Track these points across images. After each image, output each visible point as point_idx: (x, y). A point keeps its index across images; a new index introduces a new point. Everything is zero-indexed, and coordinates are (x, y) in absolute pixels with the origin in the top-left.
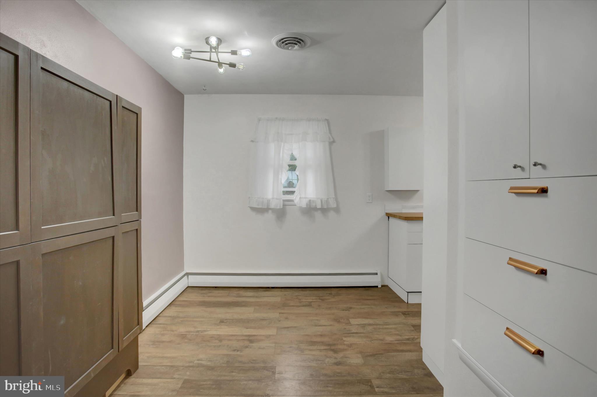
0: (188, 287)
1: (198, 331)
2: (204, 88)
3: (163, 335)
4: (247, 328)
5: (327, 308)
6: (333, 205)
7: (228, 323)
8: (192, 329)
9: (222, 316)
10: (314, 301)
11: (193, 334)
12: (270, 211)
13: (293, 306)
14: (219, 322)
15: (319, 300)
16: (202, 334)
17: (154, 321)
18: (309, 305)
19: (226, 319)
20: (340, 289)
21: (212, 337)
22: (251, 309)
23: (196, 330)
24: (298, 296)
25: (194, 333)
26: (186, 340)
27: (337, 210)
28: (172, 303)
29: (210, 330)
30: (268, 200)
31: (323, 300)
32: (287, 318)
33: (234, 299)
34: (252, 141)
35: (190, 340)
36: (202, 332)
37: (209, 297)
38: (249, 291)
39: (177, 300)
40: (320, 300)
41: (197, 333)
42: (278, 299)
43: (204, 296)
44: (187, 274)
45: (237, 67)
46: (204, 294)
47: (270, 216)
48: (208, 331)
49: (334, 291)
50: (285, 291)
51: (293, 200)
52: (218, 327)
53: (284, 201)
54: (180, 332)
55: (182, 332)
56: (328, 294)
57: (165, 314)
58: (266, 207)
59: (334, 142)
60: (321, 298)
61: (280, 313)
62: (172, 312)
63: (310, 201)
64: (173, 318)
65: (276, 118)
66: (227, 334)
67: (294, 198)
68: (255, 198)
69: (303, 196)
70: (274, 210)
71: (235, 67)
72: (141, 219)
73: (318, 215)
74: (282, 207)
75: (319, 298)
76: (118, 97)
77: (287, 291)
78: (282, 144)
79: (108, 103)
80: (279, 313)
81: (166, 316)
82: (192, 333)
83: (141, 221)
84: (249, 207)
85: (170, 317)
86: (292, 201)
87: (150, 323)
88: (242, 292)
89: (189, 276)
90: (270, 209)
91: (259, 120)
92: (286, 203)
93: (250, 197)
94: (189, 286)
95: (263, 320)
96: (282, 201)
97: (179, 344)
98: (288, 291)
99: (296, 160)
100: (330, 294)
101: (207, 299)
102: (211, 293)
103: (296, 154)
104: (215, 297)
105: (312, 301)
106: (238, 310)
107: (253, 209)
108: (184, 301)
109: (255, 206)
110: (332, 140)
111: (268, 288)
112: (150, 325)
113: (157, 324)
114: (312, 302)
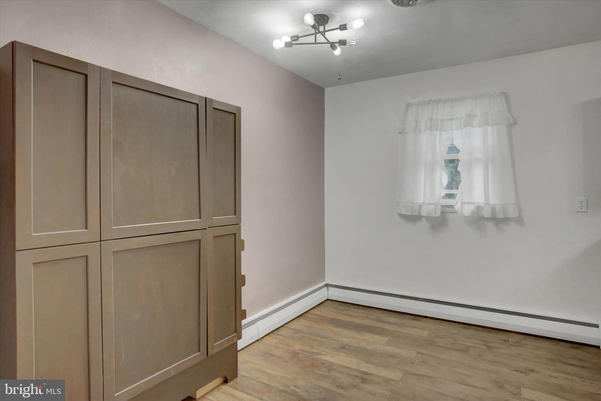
0: (328, 300)
1: (312, 353)
2: (338, 77)
3: (277, 348)
4: (367, 363)
5: (490, 361)
6: (513, 213)
7: (349, 350)
8: (307, 349)
9: (346, 341)
10: (475, 346)
11: (306, 355)
12: (424, 219)
13: (441, 347)
14: (339, 347)
15: (483, 347)
16: (315, 356)
17: (278, 330)
18: (465, 351)
19: (349, 346)
20: (527, 336)
21: (323, 363)
22: (385, 339)
23: (312, 350)
24: (456, 334)
25: (308, 354)
26: (295, 360)
27: (520, 221)
28: (304, 315)
29: (325, 355)
30: (420, 205)
31: (489, 347)
32: (424, 362)
33: (370, 323)
34: (400, 133)
35: (300, 361)
36: (315, 355)
37: (344, 314)
38: (394, 316)
39: (310, 312)
40: (485, 347)
41: (310, 355)
42: (425, 334)
43: (339, 313)
44: (327, 285)
45: (348, 43)
46: (341, 311)
47: (424, 225)
48: (323, 355)
49: (513, 339)
50: (440, 324)
51: (454, 206)
52: (335, 353)
53: (443, 206)
54: (294, 349)
55: (296, 350)
56: (502, 341)
57: (290, 325)
58: (417, 214)
59: (515, 123)
60: (488, 344)
61: (418, 353)
62: (297, 325)
63: (478, 207)
64: (296, 331)
65: (430, 101)
66: (341, 363)
67: (454, 203)
68: (404, 203)
69: (466, 200)
70: (428, 218)
71: (345, 45)
72: (241, 223)
73: (490, 226)
74: (438, 214)
75: (484, 343)
76: (207, 99)
77: (442, 325)
78: (438, 133)
79: (195, 106)
80: (416, 353)
81: (290, 328)
82: (306, 353)
83: (240, 225)
84: (396, 213)
85: (294, 329)
86: (452, 207)
87: (272, 332)
88: (384, 316)
89: (329, 288)
90: (423, 216)
91: (408, 105)
92: (446, 210)
93: (398, 202)
94: (329, 298)
95: (393, 356)
96: (440, 206)
97: (286, 362)
98: (444, 325)
99: (458, 151)
100: (505, 341)
101: (341, 317)
102: (348, 310)
103: (457, 144)
104: (351, 316)
105: (471, 345)
106: (369, 337)
107: (402, 216)
108: (317, 315)
109: (404, 212)
110: (512, 121)
111: (420, 316)
112: (271, 334)
113: (277, 335)
114: (471, 347)
